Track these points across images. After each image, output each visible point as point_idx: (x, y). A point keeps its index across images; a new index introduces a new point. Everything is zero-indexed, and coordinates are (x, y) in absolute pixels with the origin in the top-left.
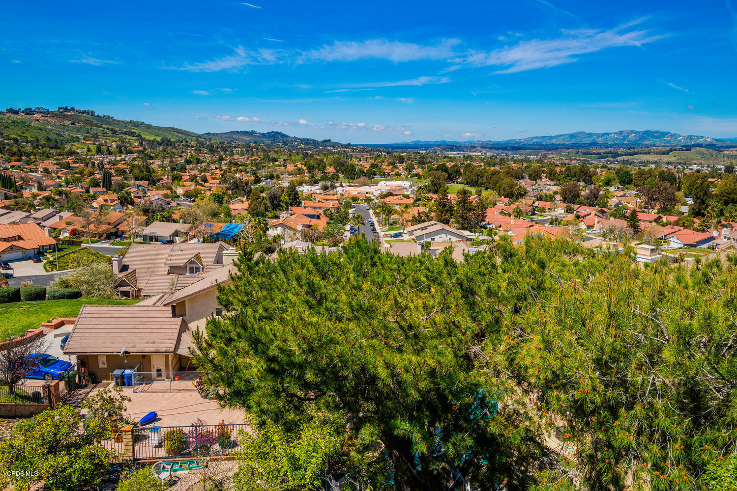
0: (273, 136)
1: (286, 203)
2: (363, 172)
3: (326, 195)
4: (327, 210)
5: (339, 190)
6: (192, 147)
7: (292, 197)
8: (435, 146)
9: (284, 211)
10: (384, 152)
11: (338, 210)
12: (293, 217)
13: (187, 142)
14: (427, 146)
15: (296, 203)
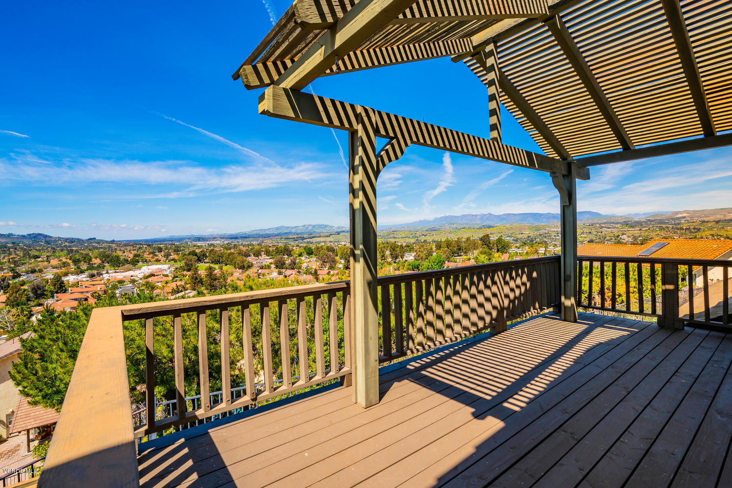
0: (35, 237)
1: (50, 291)
2: (127, 261)
3: (93, 281)
4: (94, 293)
5: (106, 276)
9: (48, 298)
11: (105, 292)
12: (59, 302)
15: (63, 290)
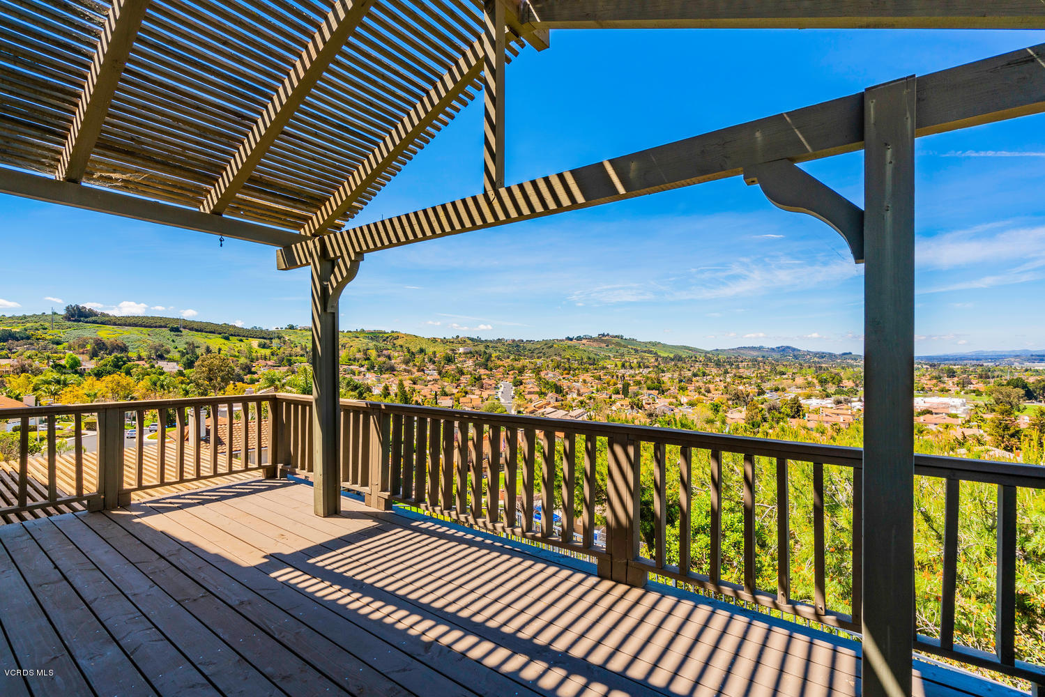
0: (783, 350)
1: (786, 415)
3: (837, 409)
4: (835, 424)
5: (857, 405)
6: (701, 362)
7: (794, 409)
8: (1010, 356)
10: (926, 364)
13: (696, 358)
14: (996, 358)
15: (799, 415)
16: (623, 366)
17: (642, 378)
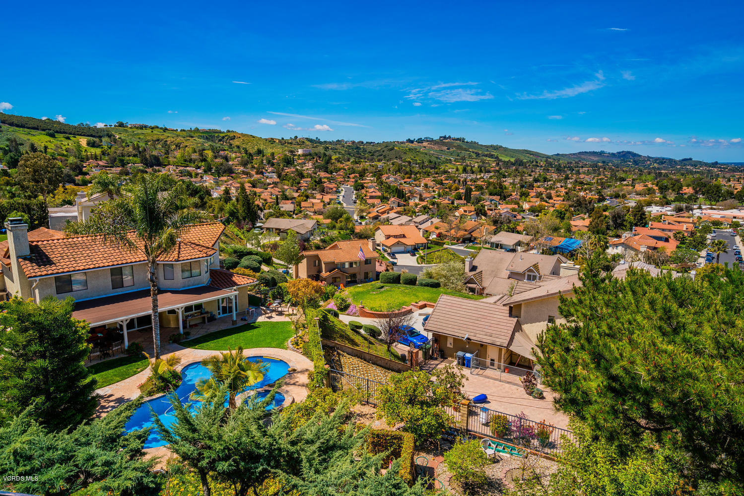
0: (624, 155)
1: (630, 222)
2: (732, 194)
3: (679, 217)
4: (678, 233)
5: (697, 212)
6: (541, 167)
7: (638, 217)
9: (627, 230)
11: (692, 234)
12: (637, 238)
13: (537, 162)
15: (642, 223)
16: (465, 170)
17: (483, 183)
